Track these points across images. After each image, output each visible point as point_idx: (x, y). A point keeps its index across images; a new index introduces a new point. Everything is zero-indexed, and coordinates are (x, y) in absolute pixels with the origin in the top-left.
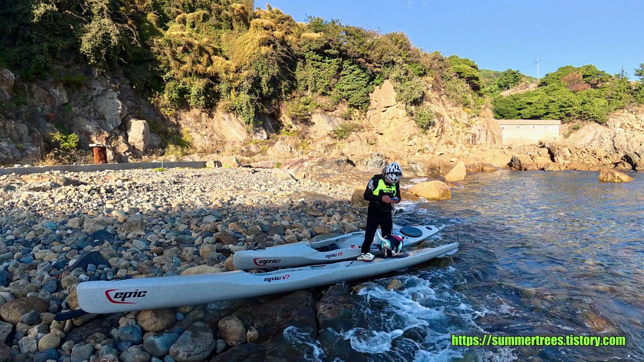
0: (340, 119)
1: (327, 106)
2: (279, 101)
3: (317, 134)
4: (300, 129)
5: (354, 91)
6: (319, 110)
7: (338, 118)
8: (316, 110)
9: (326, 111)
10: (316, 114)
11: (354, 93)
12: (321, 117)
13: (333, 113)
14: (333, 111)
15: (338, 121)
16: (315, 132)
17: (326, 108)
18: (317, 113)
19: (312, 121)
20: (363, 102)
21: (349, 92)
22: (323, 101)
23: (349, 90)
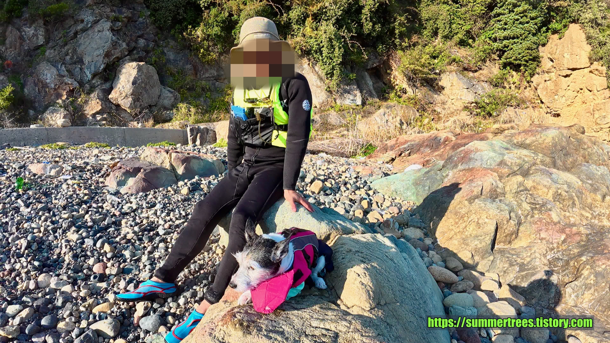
0: (486, 85)
1: (467, 62)
2: (389, 48)
3: (446, 107)
4: (419, 95)
5: (516, 40)
6: (454, 67)
7: (483, 84)
8: (449, 68)
9: (465, 69)
10: (448, 73)
11: (515, 43)
12: (456, 78)
13: (476, 74)
14: (476, 71)
15: (483, 88)
16: (443, 103)
17: (466, 66)
18: (451, 72)
19: (440, 83)
20: (530, 60)
21: (505, 42)
22: (461, 53)
23: (506, 38)
